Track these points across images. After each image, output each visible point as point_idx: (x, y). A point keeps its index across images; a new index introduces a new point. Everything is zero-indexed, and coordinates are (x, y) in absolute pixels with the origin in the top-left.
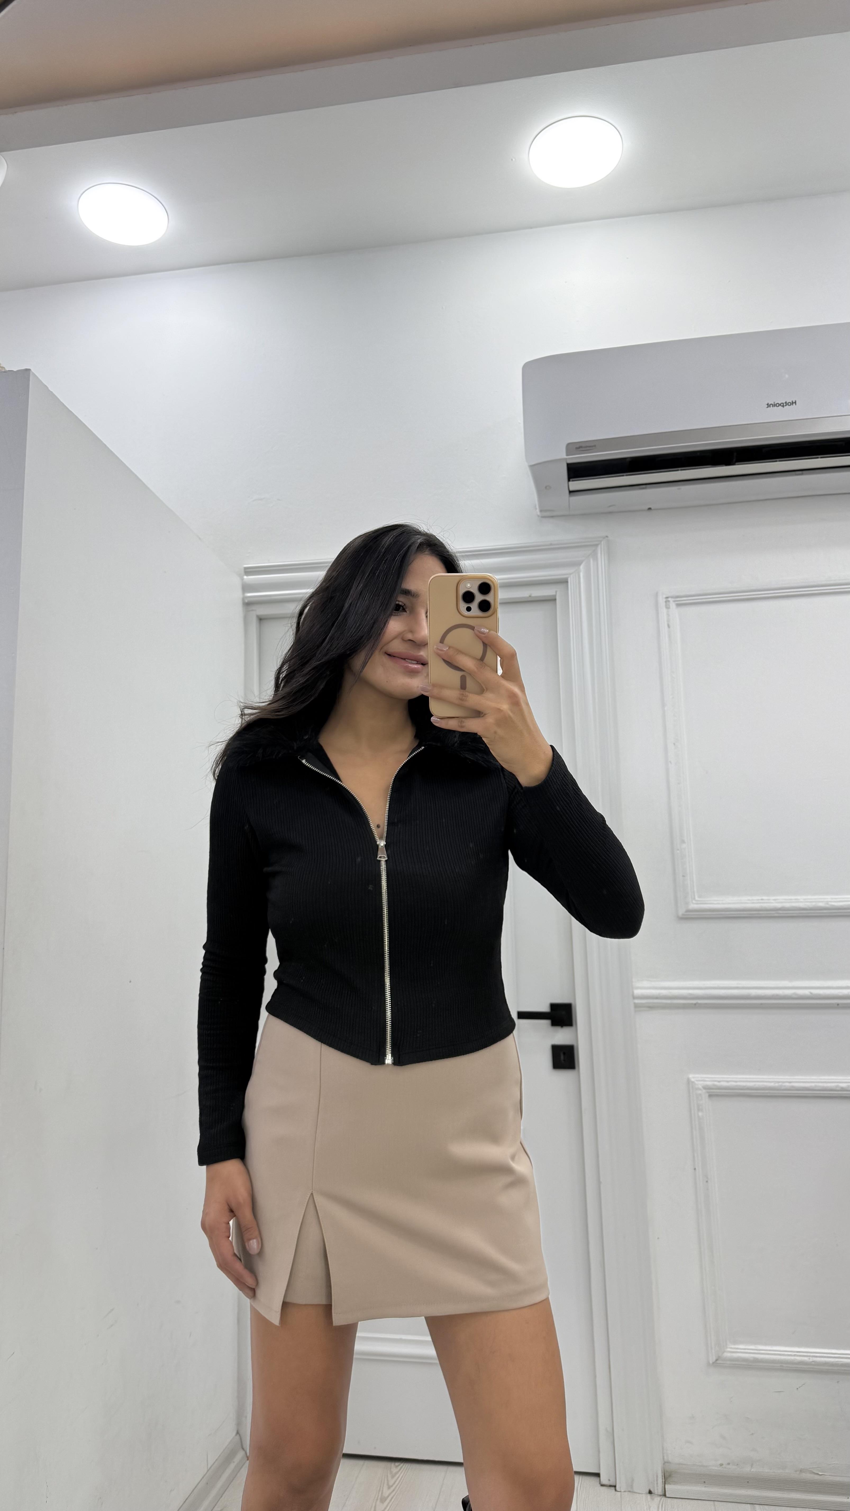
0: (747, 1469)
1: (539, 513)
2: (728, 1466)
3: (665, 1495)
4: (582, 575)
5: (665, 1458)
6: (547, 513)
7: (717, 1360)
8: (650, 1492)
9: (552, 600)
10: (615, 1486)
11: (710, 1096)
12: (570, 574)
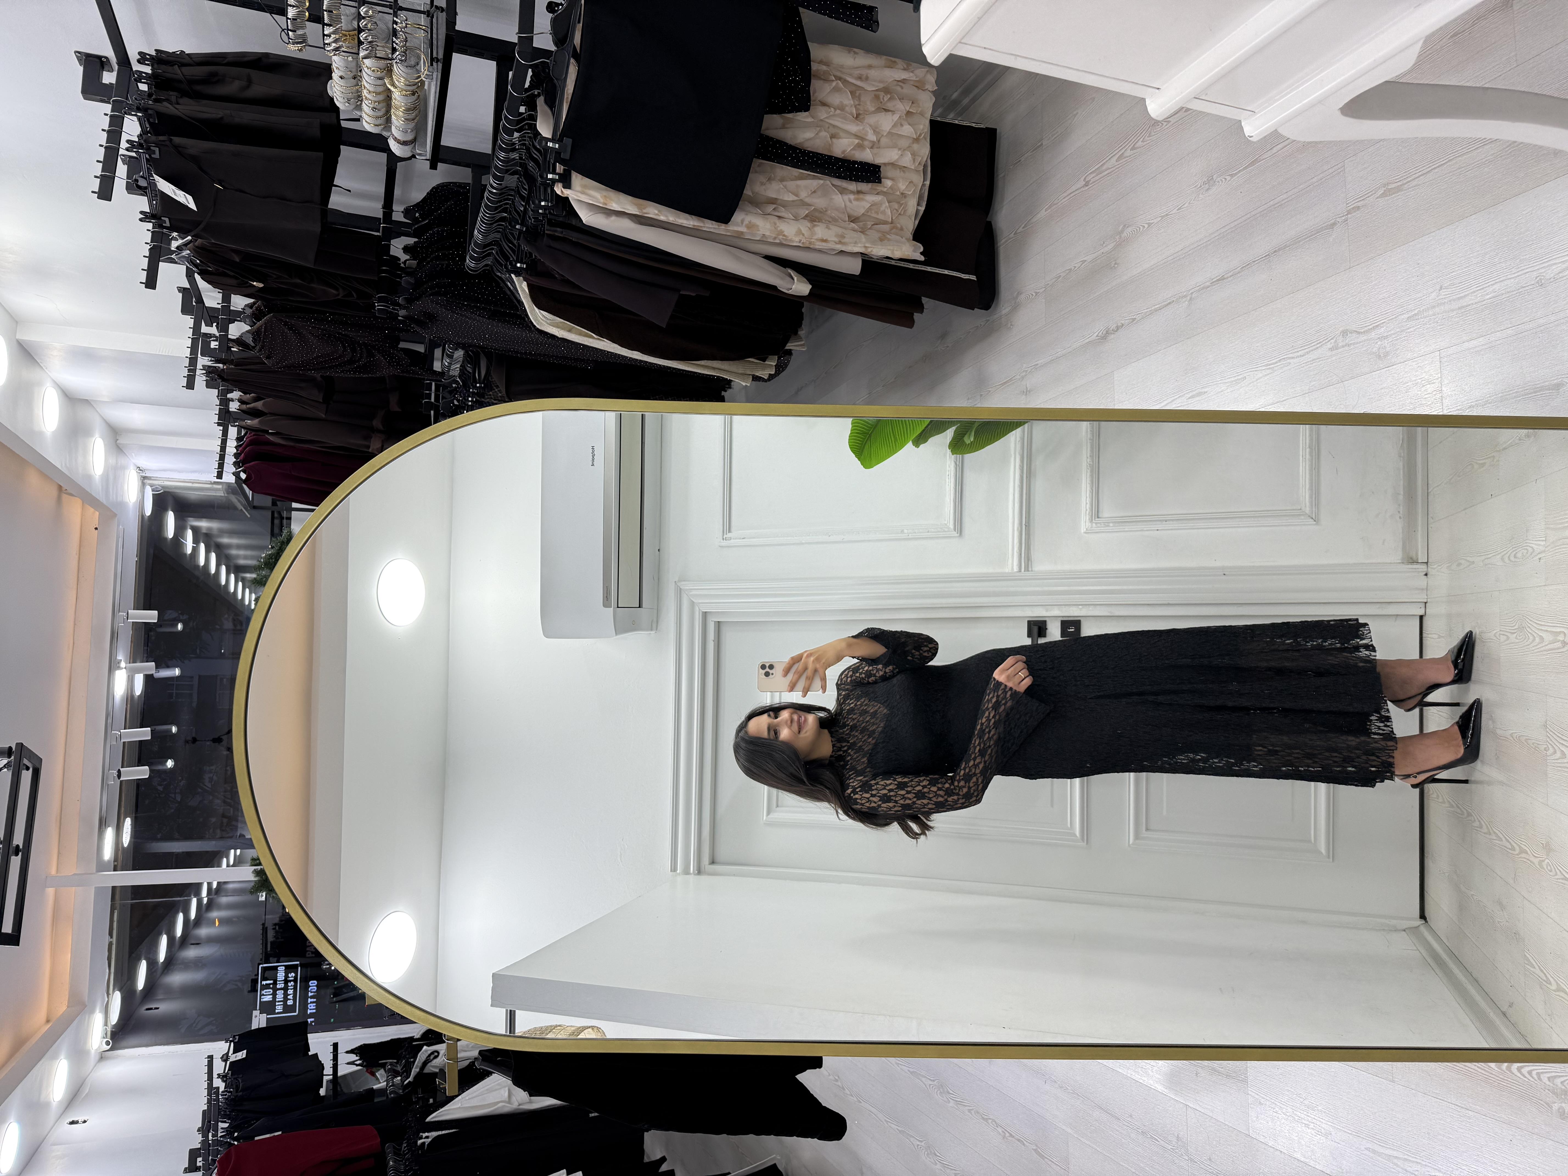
0: (1401, 497)
1: (653, 632)
2: (1401, 512)
3: (1427, 563)
4: (700, 601)
5: (1398, 561)
6: (654, 624)
7: (1312, 518)
8: (1426, 575)
9: (719, 624)
10: (1425, 603)
11: (1098, 518)
12: (700, 610)
